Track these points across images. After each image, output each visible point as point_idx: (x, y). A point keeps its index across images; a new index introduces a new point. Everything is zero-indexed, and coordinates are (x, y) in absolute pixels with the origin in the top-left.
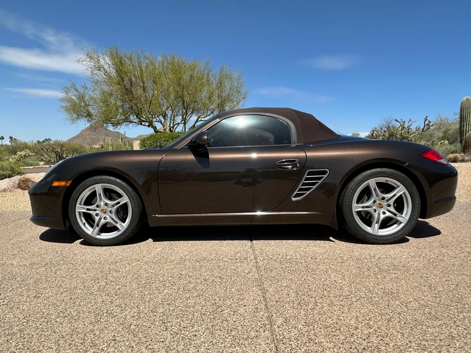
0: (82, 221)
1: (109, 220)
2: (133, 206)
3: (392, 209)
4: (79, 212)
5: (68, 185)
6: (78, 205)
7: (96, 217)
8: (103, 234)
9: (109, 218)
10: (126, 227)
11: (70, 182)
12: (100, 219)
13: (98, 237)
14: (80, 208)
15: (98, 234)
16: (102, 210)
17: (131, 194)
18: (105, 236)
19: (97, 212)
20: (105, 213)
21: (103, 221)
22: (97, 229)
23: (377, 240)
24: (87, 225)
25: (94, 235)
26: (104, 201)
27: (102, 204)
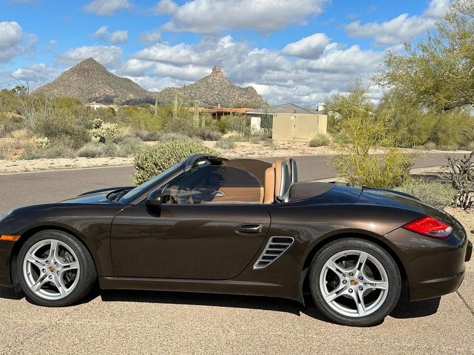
0: (27, 270)
1: (53, 280)
3: (361, 294)
4: (28, 261)
5: (16, 240)
7: (41, 272)
8: (43, 291)
9: (56, 279)
10: (67, 294)
11: (19, 237)
12: (46, 276)
16: (50, 267)
19: (45, 268)
20: (52, 271)
21: (47, 279)
22: (39, 284)
24: (31, 276)
25: (34, 289)
26: (54, 260)
27: (52, 261)
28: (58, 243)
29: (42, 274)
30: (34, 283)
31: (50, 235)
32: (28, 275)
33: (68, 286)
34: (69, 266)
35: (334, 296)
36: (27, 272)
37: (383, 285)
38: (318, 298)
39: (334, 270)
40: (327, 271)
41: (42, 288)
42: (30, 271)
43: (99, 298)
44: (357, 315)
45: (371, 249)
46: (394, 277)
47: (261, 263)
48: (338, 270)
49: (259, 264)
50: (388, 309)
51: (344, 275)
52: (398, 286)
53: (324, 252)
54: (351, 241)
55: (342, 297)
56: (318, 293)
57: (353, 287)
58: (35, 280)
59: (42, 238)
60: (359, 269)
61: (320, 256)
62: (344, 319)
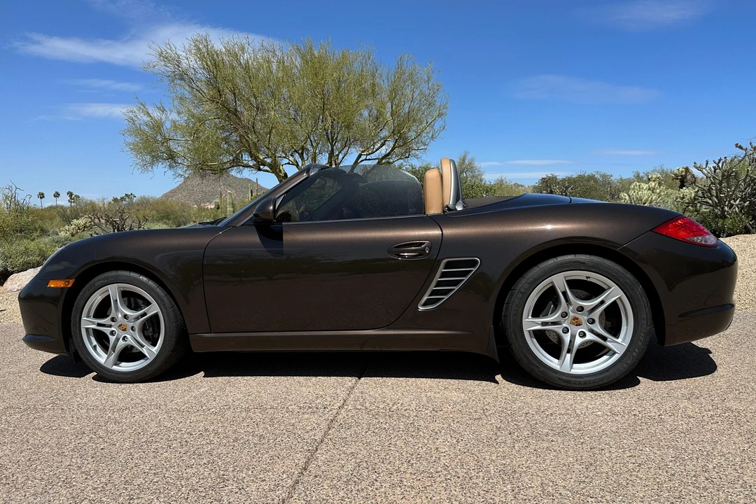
0: (91, 343)
1: (131, 341)
2: (166, 320)
3: (598, 328)
4: (87, 329)
5: (69, 286)
6: (84, 318)
7: (110, 336)
8: (123, 364)
9: (133, 338)
10: (156, 353)
11: (72, 281)
12: (117, 340)
13: (115, 368)
14: (88, 323)
15: (116, 365)
16: (120, 326)
17: (162, 301)
18: (126, 367)
19: (113, 329)
20: (125, 330)
21: (121, 343)
22: (113, 356)
23: (569, 382)
24: (99, 349)
25: (108, 366)
26: (122, 312)
27: (120, 316)
28: (119, 288)
29: (112, 339)
30: (105, 356)
31: (104, 279)
32: (95, 348)
34: (145, 314)
36: (91, 344)
42: (95, 343)
58: (106, 351)
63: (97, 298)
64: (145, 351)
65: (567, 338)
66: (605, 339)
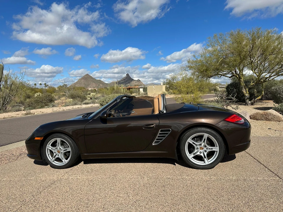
0: (48, 153)
2: (72, 154)
3: (206, 154)
4: (48, 149)
5: (42, 139)
9: (61, 156)
10: (66, 162)
12: (56, 155)
13: (53, 163)
16: (58, 151)
17: (72, 148)
19: (56, 151)
20: (59, 153)
21: (57, 156)
24: (50, 155)
25: (51, 161)
26: (59, 147)
27: (59, 148)
28: (60, 140)
29: (55, 154)
30: (51, 158)
31: (57, 136)
32: (49, 155)
33: (67, 159)
34: (66, 150)
35: (193, 156)
37: (216, 149)
38: (185, 157)
39: (192, 143)
40: (188, 144)
41: (55, 160)
42: (49, 153)
43: (83, 162)
44: (204, 164)
45: (210, 132)
46: (221, 145)
47: (156, 142)
48: (193, 143)
49: (155, 143)
50: (219, 160)
51: (196, 145)
52: (224, 149)
53: (186, 135)
54: (199, 129)
55: (197, 156)
56: (185, 155)
57: (201, 151)
58: (52, 157)
59: (53, 138)
60: (204, 142)
61: (185, 137)
62: (198, 166)
63: (52, 141)
64: (63, 160)
65: (196, 151)
66: (205, 157)
